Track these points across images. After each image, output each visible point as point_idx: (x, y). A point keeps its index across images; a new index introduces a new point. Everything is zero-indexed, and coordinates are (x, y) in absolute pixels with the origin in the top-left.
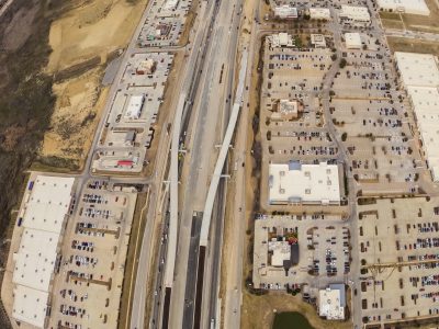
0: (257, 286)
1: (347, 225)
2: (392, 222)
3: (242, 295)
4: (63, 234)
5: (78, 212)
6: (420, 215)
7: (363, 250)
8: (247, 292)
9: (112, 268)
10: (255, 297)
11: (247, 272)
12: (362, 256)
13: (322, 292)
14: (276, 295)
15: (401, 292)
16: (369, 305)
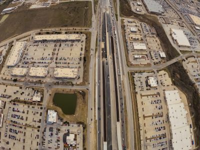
0: (81, 125)
1: (43, 148)
2: (25, 144)
3: (87, 122)
4: (170, 130)
5: (168, 142)
6: (14, 144)
7: (38, 136)
8: (85, 123)
9: (145, 124)
10: (82, 121)
11: (85, 131)
12: (39, 133)
13: (55, 121)
14: (74, 122)
15: (28, 116)
16: (39, 114)
